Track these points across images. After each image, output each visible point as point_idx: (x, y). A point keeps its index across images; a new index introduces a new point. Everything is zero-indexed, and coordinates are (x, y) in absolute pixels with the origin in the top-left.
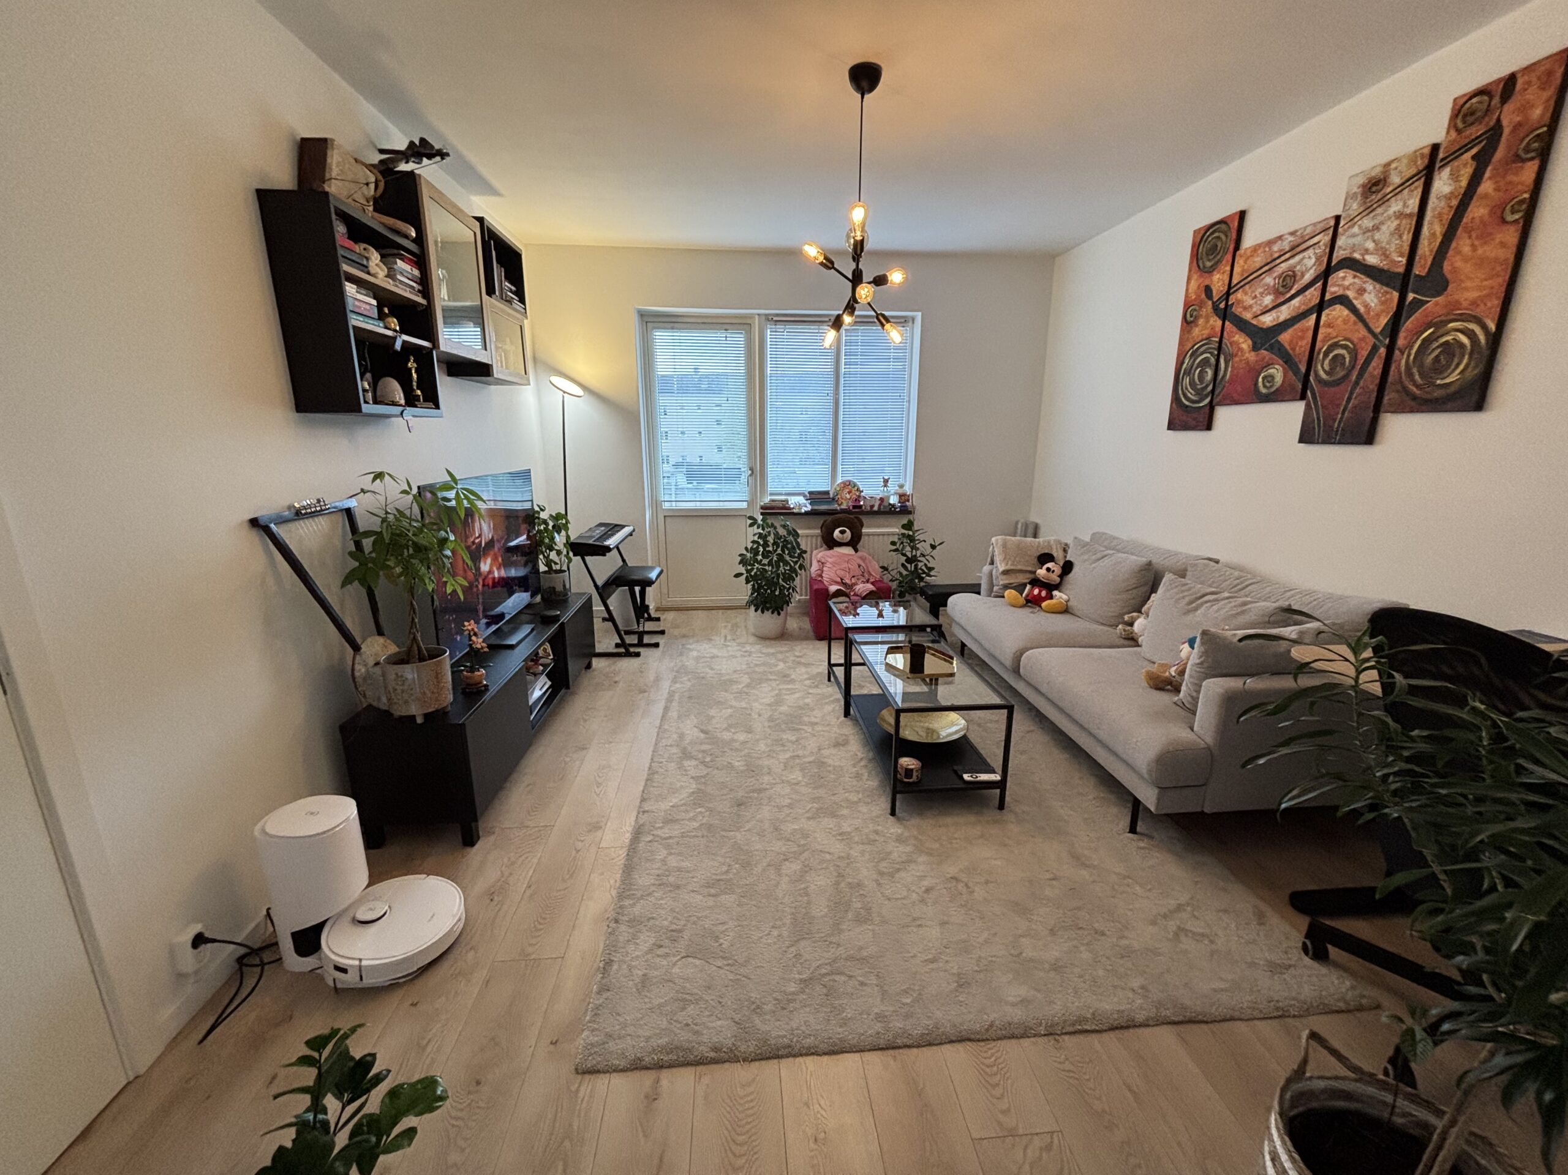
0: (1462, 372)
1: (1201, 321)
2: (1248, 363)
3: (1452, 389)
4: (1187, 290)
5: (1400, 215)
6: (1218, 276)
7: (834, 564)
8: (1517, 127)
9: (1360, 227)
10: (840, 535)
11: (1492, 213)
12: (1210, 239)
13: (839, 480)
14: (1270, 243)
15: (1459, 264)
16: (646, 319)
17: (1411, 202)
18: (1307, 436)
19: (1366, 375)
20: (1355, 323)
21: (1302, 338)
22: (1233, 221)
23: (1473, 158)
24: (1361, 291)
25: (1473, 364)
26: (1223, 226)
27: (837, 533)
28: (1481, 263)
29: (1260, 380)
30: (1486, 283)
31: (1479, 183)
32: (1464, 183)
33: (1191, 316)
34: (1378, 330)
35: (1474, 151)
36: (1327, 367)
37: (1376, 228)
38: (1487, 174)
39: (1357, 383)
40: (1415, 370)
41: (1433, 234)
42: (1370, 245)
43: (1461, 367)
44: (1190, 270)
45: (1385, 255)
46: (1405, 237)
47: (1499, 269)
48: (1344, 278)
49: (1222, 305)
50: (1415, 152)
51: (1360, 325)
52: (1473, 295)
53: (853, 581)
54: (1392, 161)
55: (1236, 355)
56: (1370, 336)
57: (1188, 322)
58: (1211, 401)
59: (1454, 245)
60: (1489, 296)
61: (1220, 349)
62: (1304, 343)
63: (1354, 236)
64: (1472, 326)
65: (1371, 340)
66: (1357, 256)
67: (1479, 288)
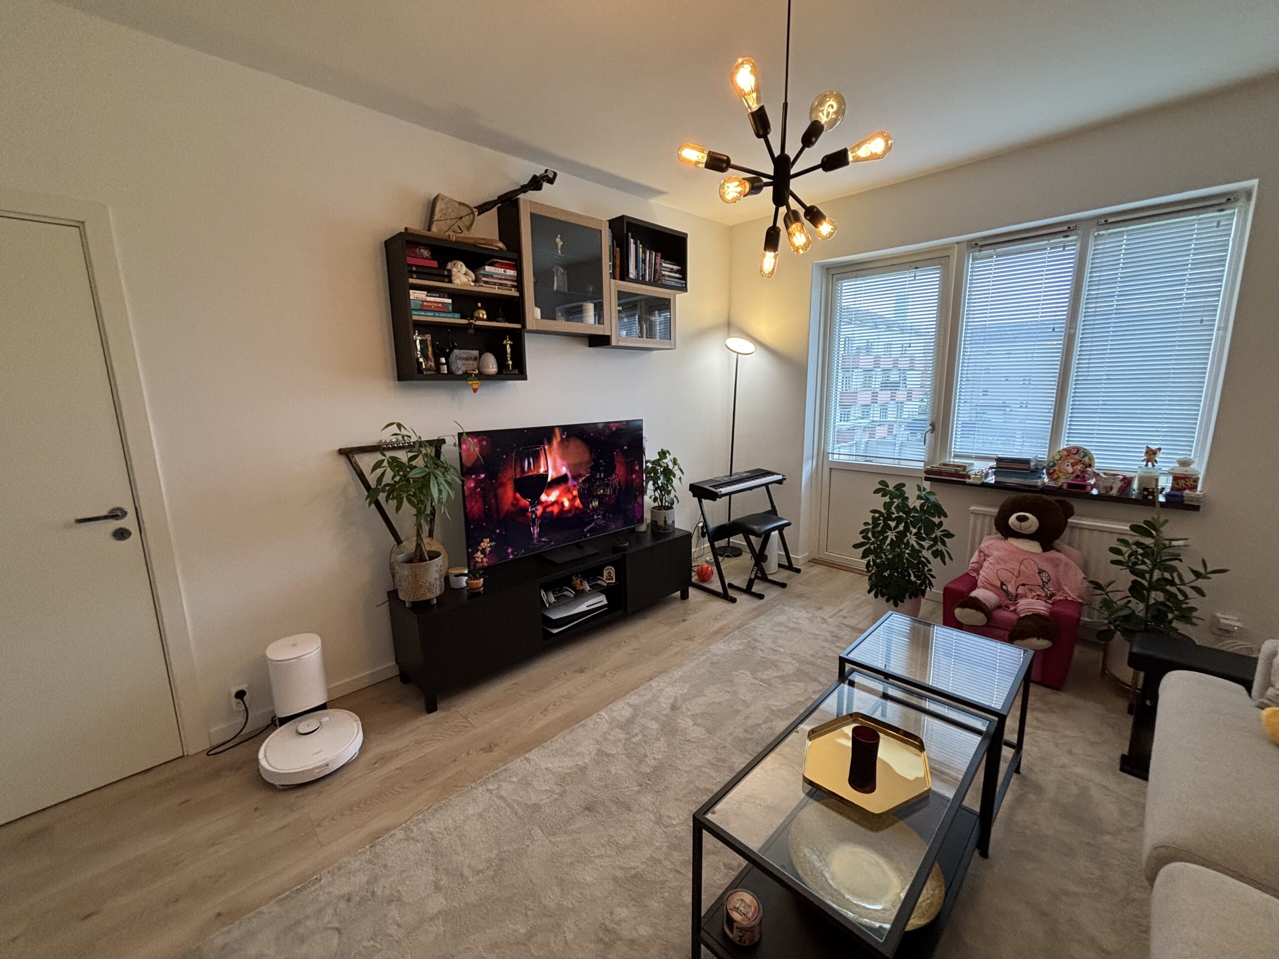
7: (1000, 560)
10: (1017, 523)
13: (1063, 446)
16: (832, 272)
27: (1013, 519)
53: (1021, 590)
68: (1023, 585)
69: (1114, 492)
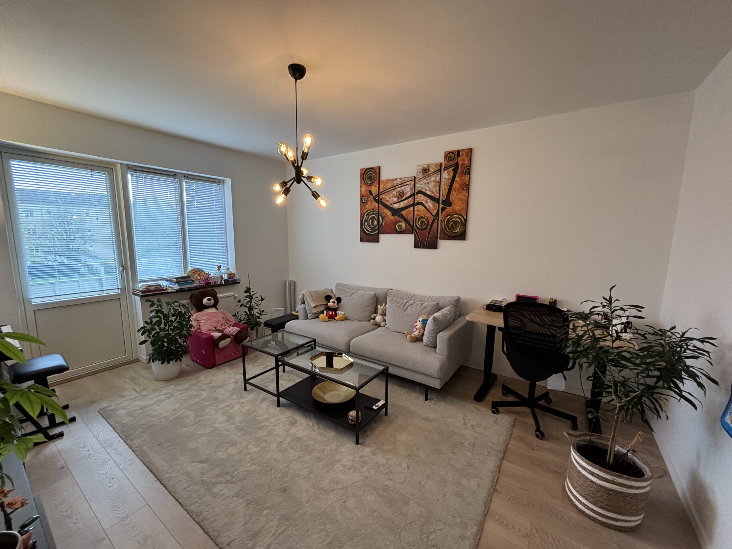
0: (460, 229)
1: (369, 203)
2: (391, 220)
3: (458, 234)
4: (361, 191)
5: (435, 181)
6: (374, 188)
8: (462, 165)
9: (423, 182)
10: (208, 302)
11: (460, 186)
12: (368, 173)
14: (393, 180)
15: (454, 199)
17: (437, 178)
18: (416, 246)
19: (433, 228)
20: (426, 211)
21: (410, 214)
22: (377, 169)
23: (453, 170)
24: (427, 202)
25: (462, 227)
26: (373, 170)
27: (205, 301)
28: (459, 199)
29: (397, 226)
30: (462, 205)
31: (455, 178)
32: (451, 176)
33: (364, 200)
34: (434, 214)
35: (453, 168)
36: (420, 224)
37: (428, 183)
38: (457, 175)
39: (430, 230)
40: (447, 227)
41: (445, 189)
42: (427, 188)
43: (459, 228)
44: (361, 183)
45: (432, 192)
46: (437, 188)
47: (464, 202)
48: (421, 197)
49: (377, 198)
50: (436, 164)
51: (428, 212)
52: (459, 208)
53: (223, 327)
54: (430, 164)
55: (386, 217)
56: (432, 216)
57: (363, 203)
58: (378, 233)
59: (451, 193)
60: (463, 209)
61: (378, 214)
62: (411, 215)
63: (421, 184)
64: (460, 217)
65: (433, 217)
66: (424, 191)
67: (459, 206)
68: (222, 325)
69: (219, 283)
